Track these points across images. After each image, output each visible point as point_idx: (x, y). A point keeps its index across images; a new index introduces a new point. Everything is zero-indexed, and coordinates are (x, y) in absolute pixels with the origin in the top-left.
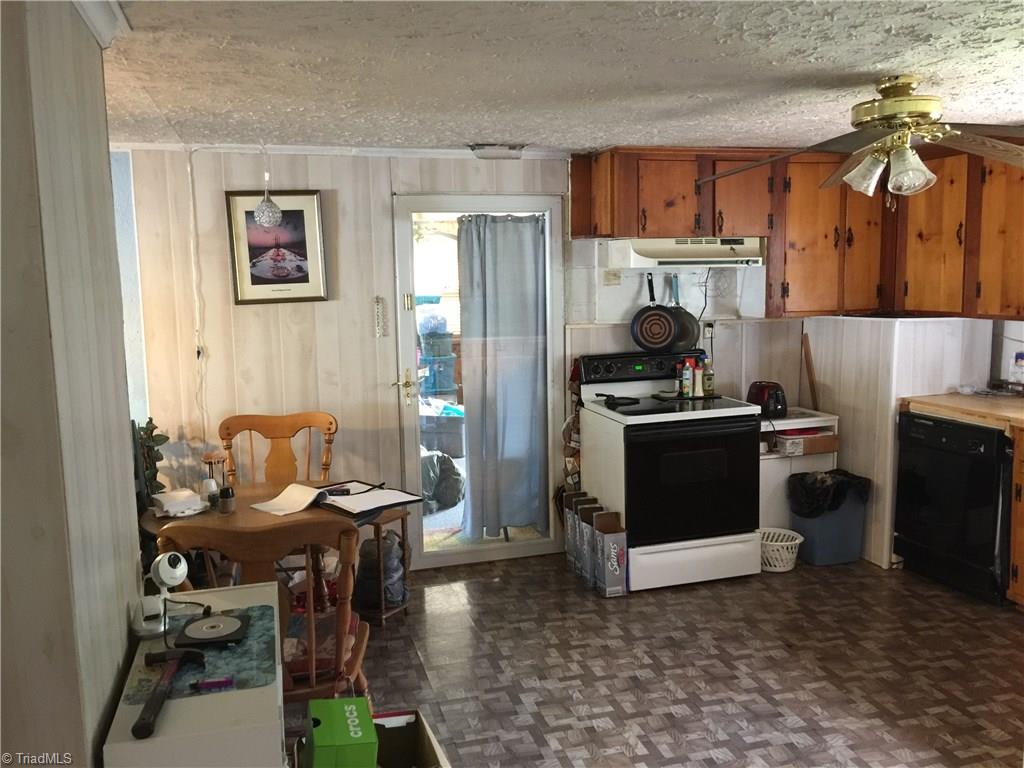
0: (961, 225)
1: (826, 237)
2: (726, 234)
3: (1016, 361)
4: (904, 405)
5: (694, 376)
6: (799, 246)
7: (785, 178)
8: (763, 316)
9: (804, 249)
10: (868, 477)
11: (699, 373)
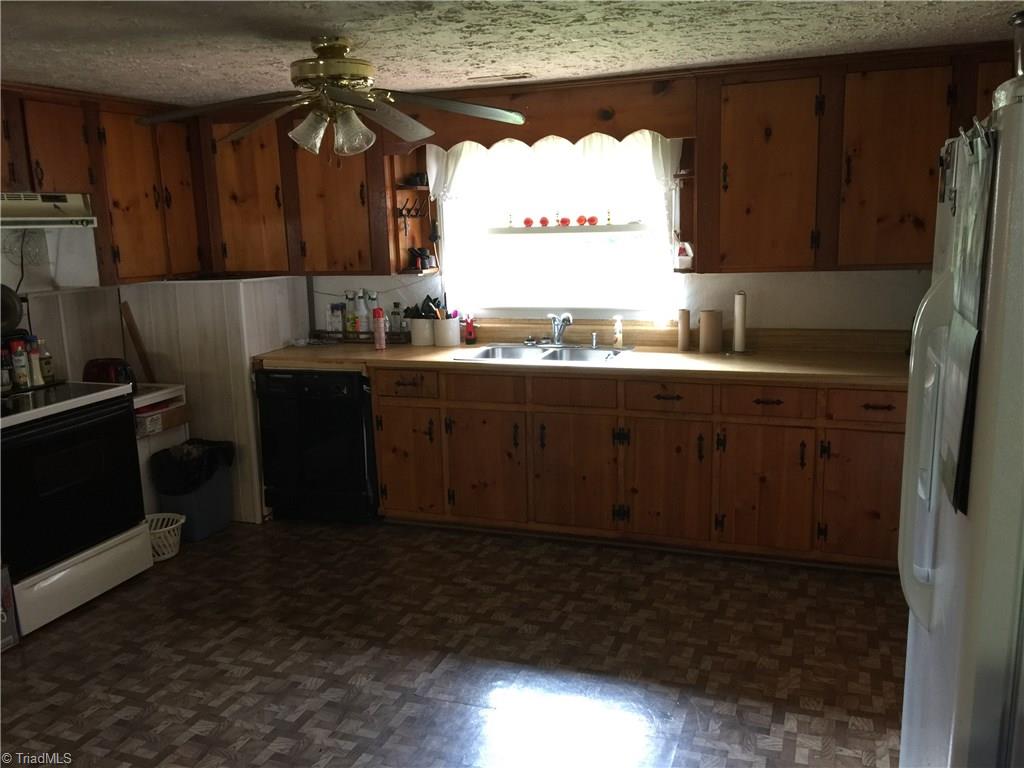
0: (277, 188)
1: (147, 195)
2: (47, 188)
3: (333, 312)
4: (257, 363)
5: (29, 360)
6: (123, 205)
7: (99, 129)
8: (97, 284)
9: (128, 209)
10: (230, 439)
11: (35, 358)
